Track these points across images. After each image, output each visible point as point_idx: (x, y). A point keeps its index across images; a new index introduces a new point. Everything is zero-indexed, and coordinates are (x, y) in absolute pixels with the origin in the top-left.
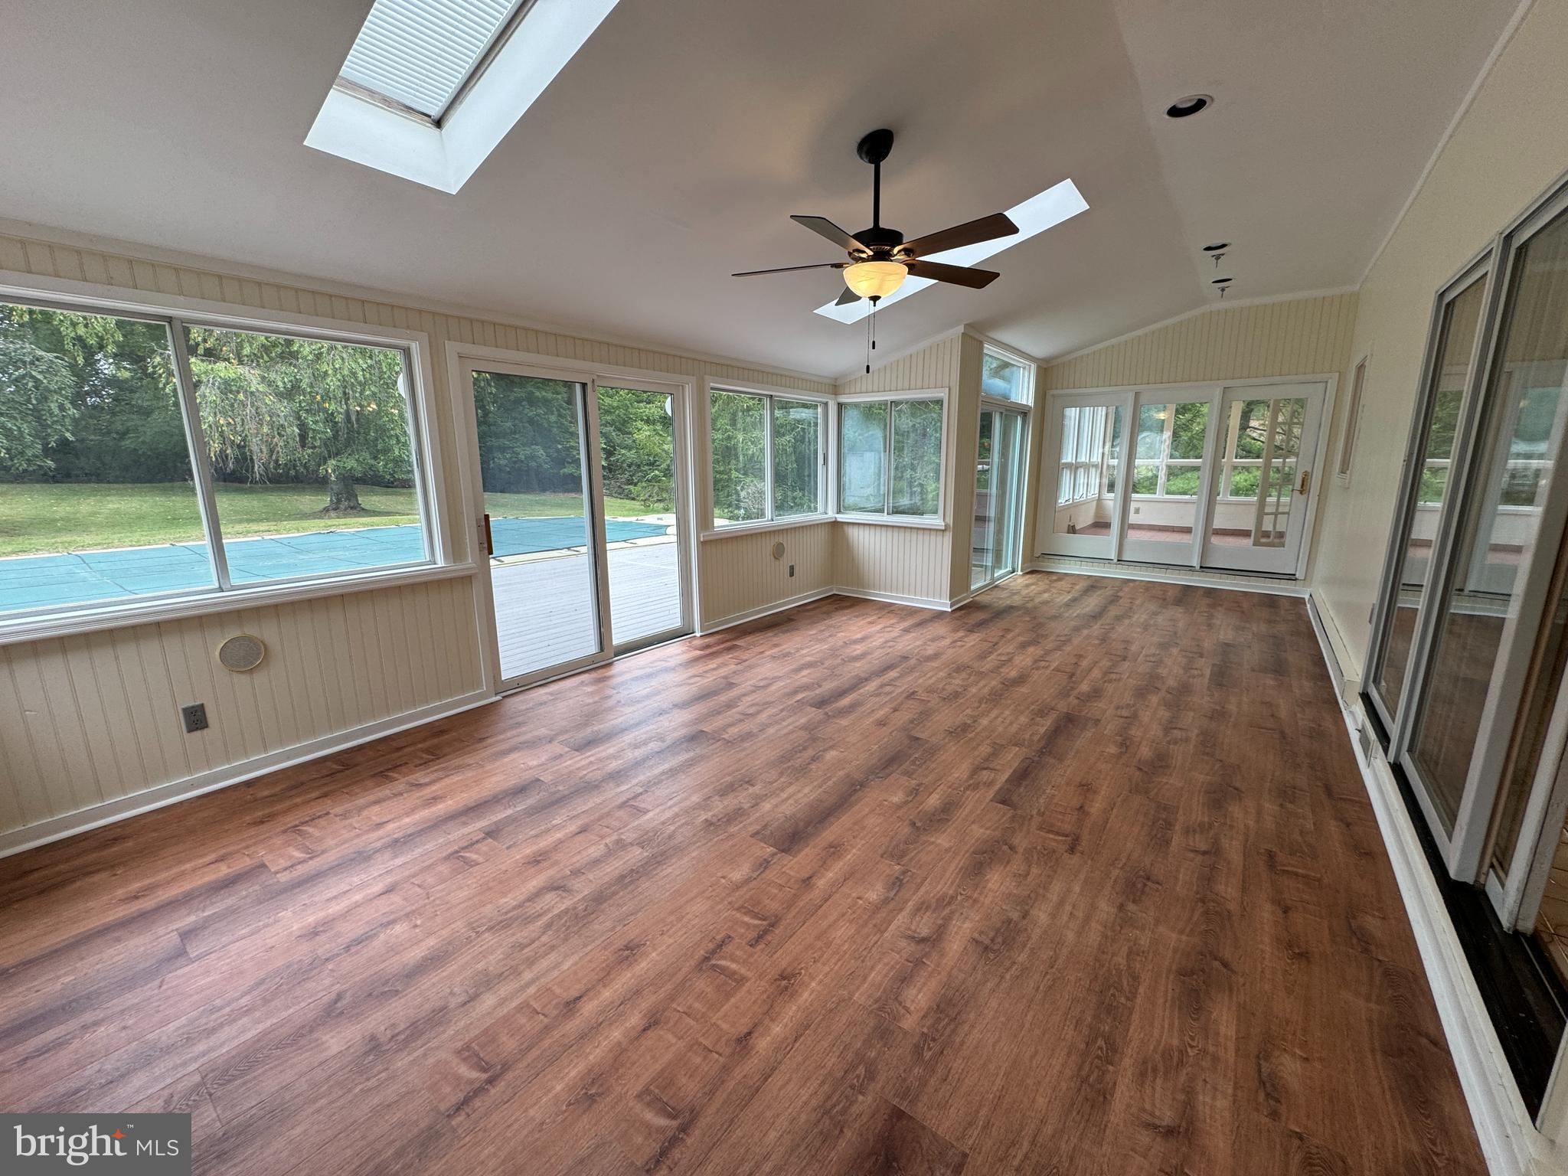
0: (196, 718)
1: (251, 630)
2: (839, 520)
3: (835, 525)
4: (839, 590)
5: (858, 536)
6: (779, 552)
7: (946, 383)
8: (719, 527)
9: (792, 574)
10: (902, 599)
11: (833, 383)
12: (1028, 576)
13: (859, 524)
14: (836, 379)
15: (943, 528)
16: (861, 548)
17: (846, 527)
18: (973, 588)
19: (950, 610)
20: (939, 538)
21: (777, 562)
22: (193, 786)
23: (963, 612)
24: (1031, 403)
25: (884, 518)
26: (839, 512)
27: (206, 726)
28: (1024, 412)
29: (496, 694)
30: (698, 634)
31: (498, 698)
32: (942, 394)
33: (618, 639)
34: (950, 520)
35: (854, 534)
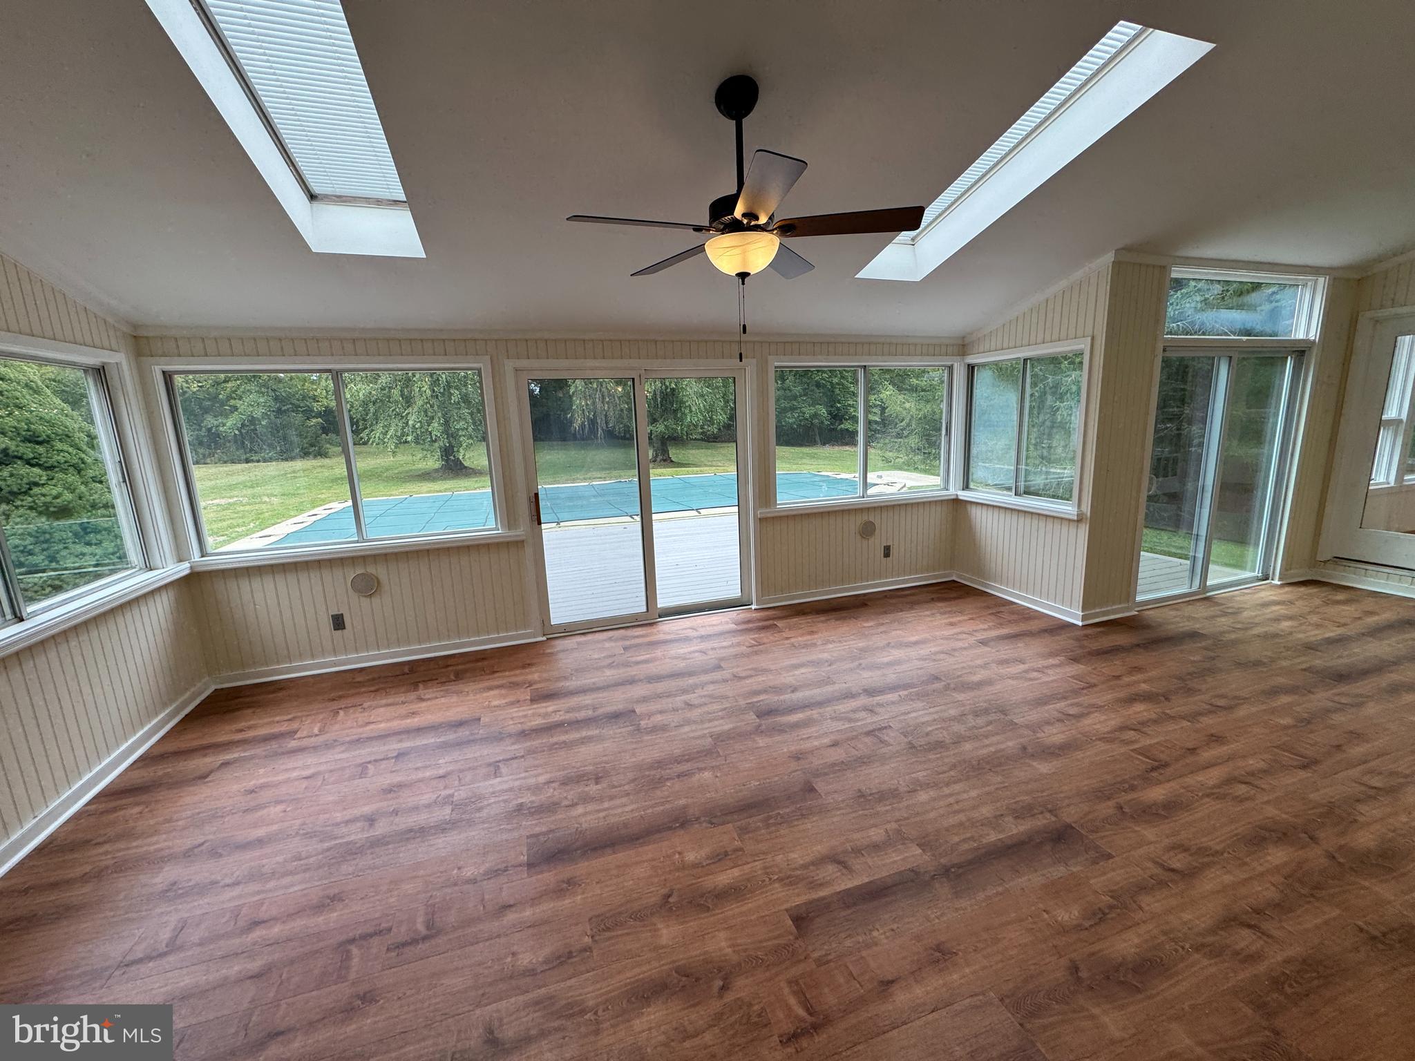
0: (338, 622)
1: (371, 569)
2: (961, 498)
3: (956, 502)
4: (959, 576)
5: (981, 518)
6: (867, 531)
7: (1089, 331)
8: (780, 504)
9: (887, 555)
10: (1025, 599)
11: (960, 342)
12: (1287, 589)
13: (982, 504)
14: (964, 337)
15: (1075, 518)
16: (983, 532)
17: (969, 507)
18: (1139, 598)
19: (1080, 624)
20: (1073, 530)
21: (865, 542)
22: (335, 665)
23: (1099, 630)
24: (1314, 334)
25: (1010, 500)
26: (966, 487)
27: (344, 628)
28: (1300, 351)
29: (544, 635)
30: (753, 607)
31: (544, 638)
32: (1083, 345)
33: (662, 602)
34: (1087, 508)
35: (977, 515)
